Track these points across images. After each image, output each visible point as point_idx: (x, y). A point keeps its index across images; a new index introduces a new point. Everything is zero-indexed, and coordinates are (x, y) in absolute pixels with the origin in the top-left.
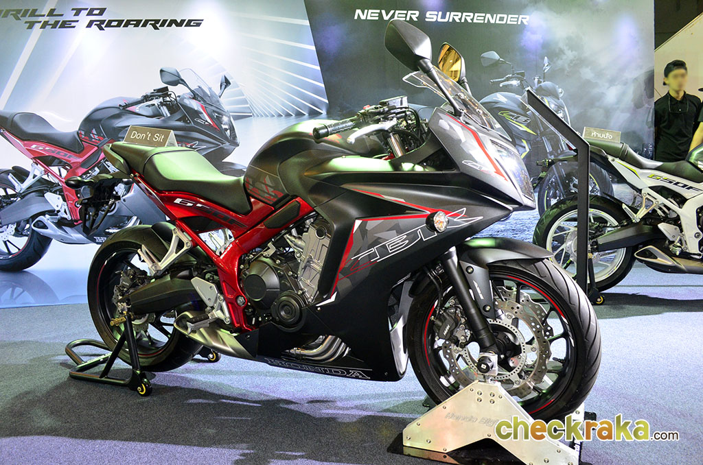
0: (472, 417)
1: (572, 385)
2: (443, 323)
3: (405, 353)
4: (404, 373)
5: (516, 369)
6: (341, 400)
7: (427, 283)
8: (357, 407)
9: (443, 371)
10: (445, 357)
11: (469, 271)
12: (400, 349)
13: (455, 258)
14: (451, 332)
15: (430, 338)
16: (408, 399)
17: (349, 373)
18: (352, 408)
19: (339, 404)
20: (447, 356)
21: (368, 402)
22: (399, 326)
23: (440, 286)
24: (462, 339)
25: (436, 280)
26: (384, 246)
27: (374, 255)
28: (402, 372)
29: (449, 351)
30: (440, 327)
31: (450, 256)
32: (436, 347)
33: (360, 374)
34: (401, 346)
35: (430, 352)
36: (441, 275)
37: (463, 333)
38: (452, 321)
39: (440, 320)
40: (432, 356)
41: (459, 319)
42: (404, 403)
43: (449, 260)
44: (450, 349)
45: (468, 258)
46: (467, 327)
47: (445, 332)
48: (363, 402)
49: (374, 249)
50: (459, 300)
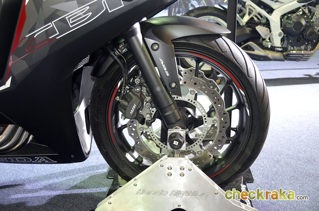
0: (163, 191)
1: (247, 149)
2: (128, 102)
3: (88, 133)
4: (89, 152)
5: (198, 140)
6: (30, 181)
7: (111, 63)
8: (46, 188)
9: (128, 148)
10: (131, 135)
11: (155, 48)
12: (84, 130)
13: (139, 35)
14: (137, 110)
15: (114, 118)
16: (93, 173)
17: (35, 159)
18: (41, 189)
19: (28, 187)
20: (133, 134)
21: (56, 180)
22: (81, 109)
23: (124, 66)
24: (148, 117)
25: (120, 60)
26: (64, 20)
27: (52, 31)
28: (87, 152)
29: (134, 129)
30: (126, 107)
31: (134, 33)
32: (120, 126)
33: (46, 159)
34: (85, 128)
35: (114, 131)
36: (124, 54)
37: (148, 111)
38: (139, 100)
39: (126, 100)
40: (117, 135)
41: (144, 97)
42: (90, 178)
43: (134, 38)
44: (135, 127)
45: (152, 34)
46: (153, 105)
47: (132, 112)
48: (51, 182)
49: (52, 24)
50: (144, 79)
